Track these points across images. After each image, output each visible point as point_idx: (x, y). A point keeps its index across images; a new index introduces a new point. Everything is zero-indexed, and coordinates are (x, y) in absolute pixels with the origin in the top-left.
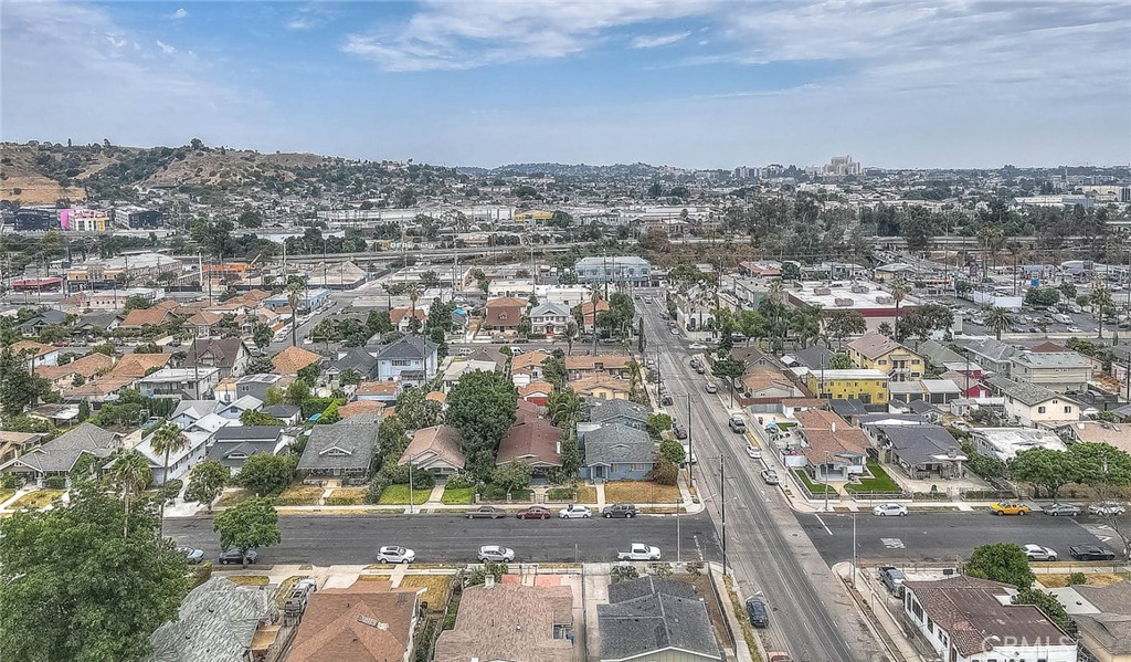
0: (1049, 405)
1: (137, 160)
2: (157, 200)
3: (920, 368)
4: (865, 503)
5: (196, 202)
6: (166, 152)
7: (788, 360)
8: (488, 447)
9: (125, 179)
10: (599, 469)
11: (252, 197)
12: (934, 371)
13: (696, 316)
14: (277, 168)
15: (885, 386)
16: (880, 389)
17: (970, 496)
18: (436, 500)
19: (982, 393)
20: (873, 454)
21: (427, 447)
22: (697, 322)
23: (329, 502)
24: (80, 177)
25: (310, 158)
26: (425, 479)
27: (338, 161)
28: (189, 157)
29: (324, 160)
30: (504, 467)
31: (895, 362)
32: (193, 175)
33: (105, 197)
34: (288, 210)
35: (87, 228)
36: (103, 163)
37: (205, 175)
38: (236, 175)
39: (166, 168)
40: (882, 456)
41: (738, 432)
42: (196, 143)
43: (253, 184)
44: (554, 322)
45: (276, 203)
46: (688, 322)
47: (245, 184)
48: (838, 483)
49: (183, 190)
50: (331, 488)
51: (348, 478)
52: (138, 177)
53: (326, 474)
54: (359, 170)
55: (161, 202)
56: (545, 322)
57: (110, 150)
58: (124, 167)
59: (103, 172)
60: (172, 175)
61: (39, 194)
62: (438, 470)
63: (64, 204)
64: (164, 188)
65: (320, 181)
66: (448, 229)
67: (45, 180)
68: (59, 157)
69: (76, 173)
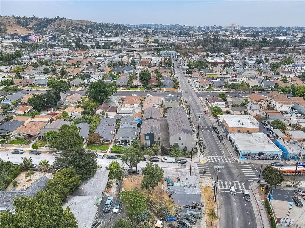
0: (243, 78)
1: (43, 22)
2: (52, 34)
3: (225, 73)
4: (206, 91)
5: (61, 34)
6: (51, 20)
7: (201, 71)
8: (147, 82)
9: (41, 27)
10: (165, 86)
11: (76, 33)
12: (227, 73)
13: (185, 63)
14: (80, 25)
15: (217, 75)
16: (216, 76)
17: (224, 90)
18: (139, 90)
19: (235, 77)
20: (210, 85)
21: (136, 82)
22: (185, 65)
23: (122, 90)
24: (29, 26)
25: (88, 22)
26: (137, 87)
27: (96, 23)
28: (57, 21)
29: (92, 22)
30: (149, 85)
31: (221, 72)
32: (59, 26)
33: (38, 32)
34: (86, 37)
35: (39, 41)
36: (34, 23)
37: (62, 26)
38: (70, 27)
39: (51, 25)
40: (212, 85)
41: (189, 82)
42: (58, 17)
43: (75, 29)
44: (156, 64)
45: (82, 35)
46: (183, 64)
47: (73, 29)
48: (203, 89)
49: (57, 31)
50: (121, 88)
51: (124, 86)
52: (45, 27)
53: (120, 86)
54: (101, 26)
55: (53, 34)
56: (154, 64)
57: (35, 18)
58: (40, 24)
59: (34, 25)
60: (53, 26)
61: (22, 32)
62: (138, 86)
63: (30, 34)
64: (52, 30)
65: (92, 29)
66: (128, 43)
67: (22, 27)
68: (22, 21)
69: (28, 25)
